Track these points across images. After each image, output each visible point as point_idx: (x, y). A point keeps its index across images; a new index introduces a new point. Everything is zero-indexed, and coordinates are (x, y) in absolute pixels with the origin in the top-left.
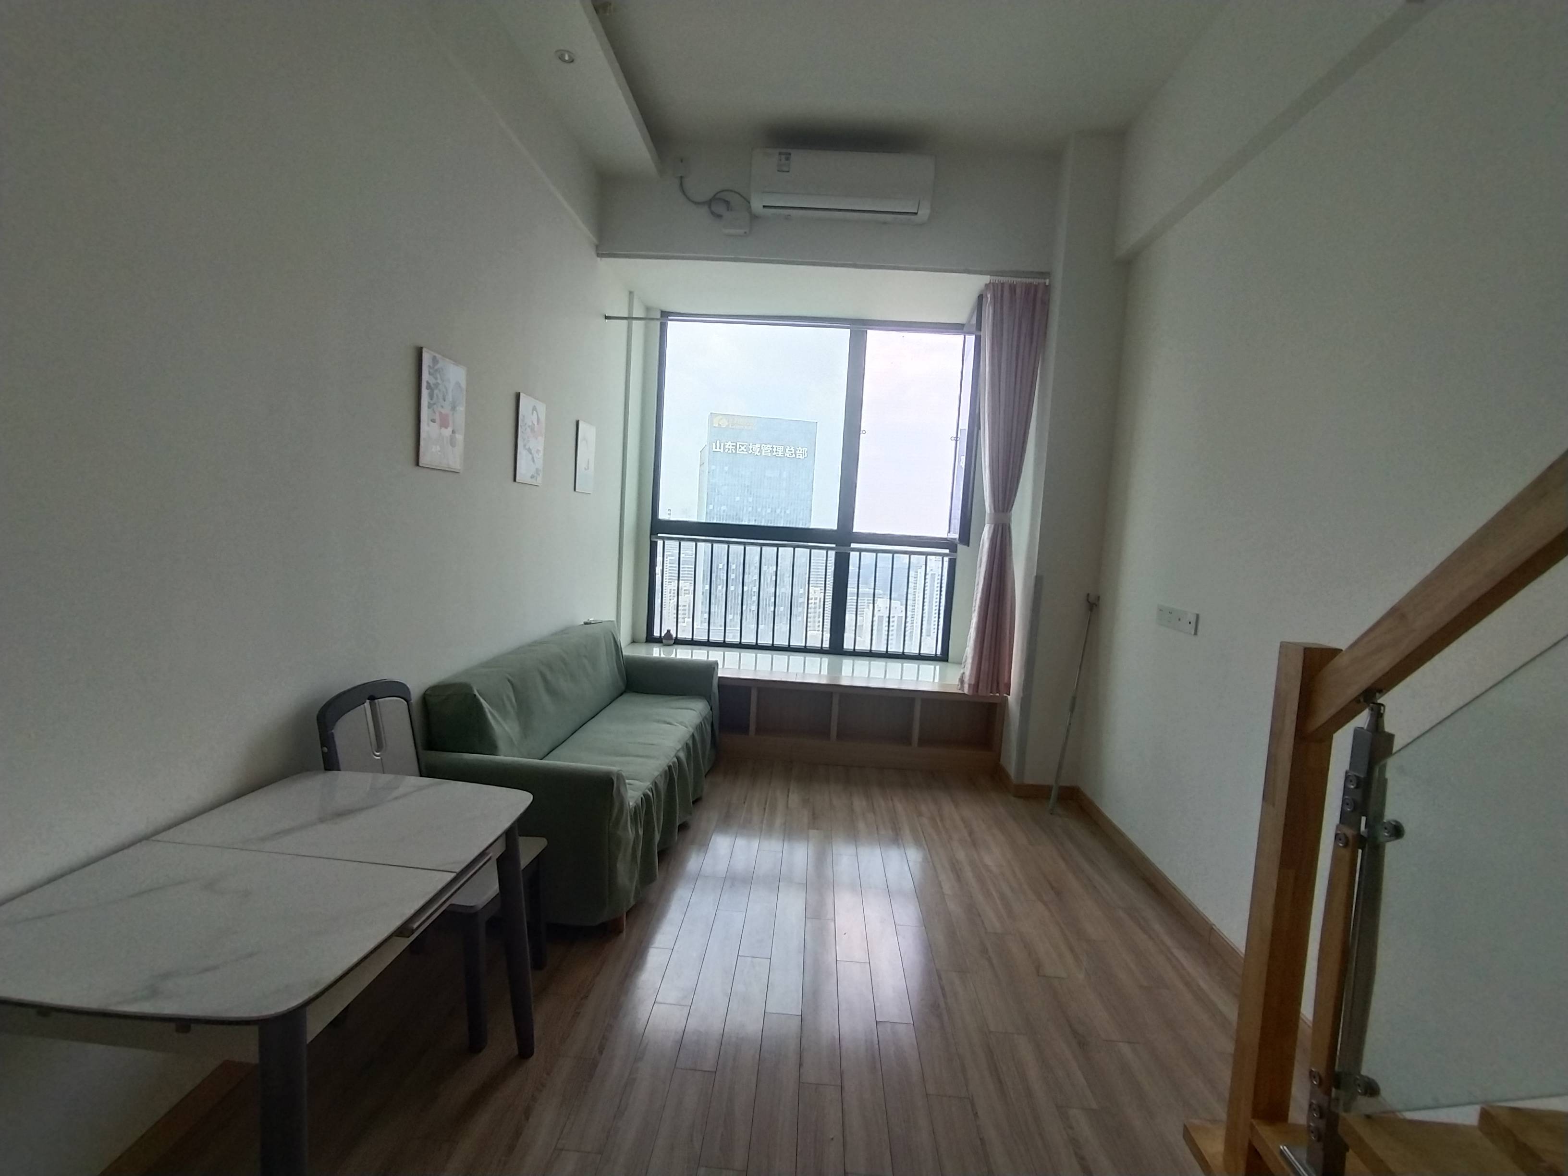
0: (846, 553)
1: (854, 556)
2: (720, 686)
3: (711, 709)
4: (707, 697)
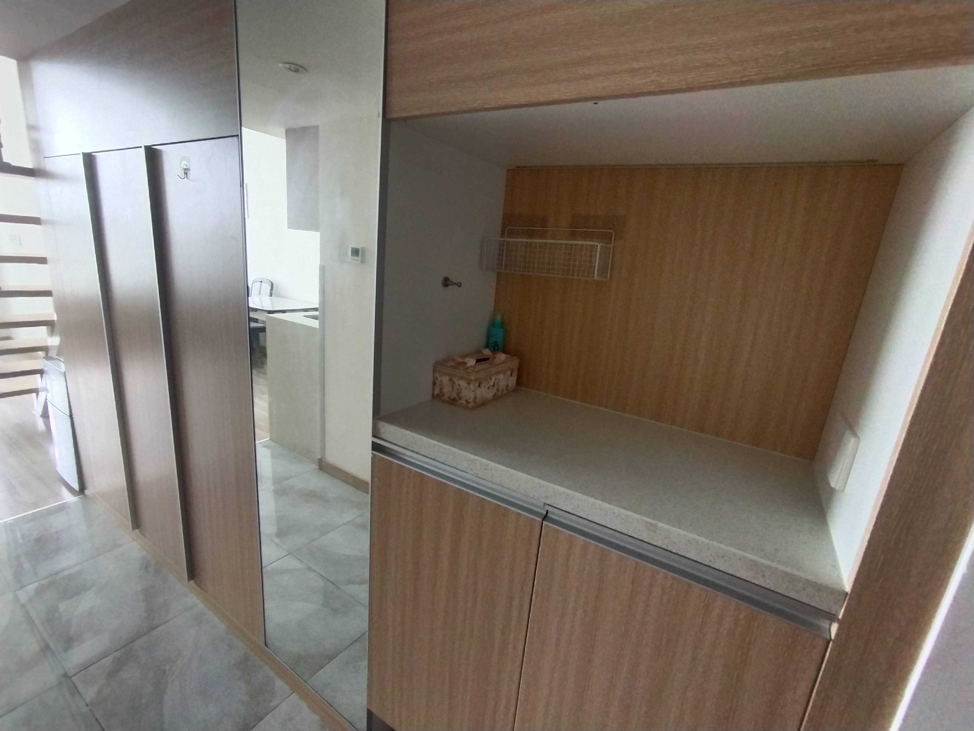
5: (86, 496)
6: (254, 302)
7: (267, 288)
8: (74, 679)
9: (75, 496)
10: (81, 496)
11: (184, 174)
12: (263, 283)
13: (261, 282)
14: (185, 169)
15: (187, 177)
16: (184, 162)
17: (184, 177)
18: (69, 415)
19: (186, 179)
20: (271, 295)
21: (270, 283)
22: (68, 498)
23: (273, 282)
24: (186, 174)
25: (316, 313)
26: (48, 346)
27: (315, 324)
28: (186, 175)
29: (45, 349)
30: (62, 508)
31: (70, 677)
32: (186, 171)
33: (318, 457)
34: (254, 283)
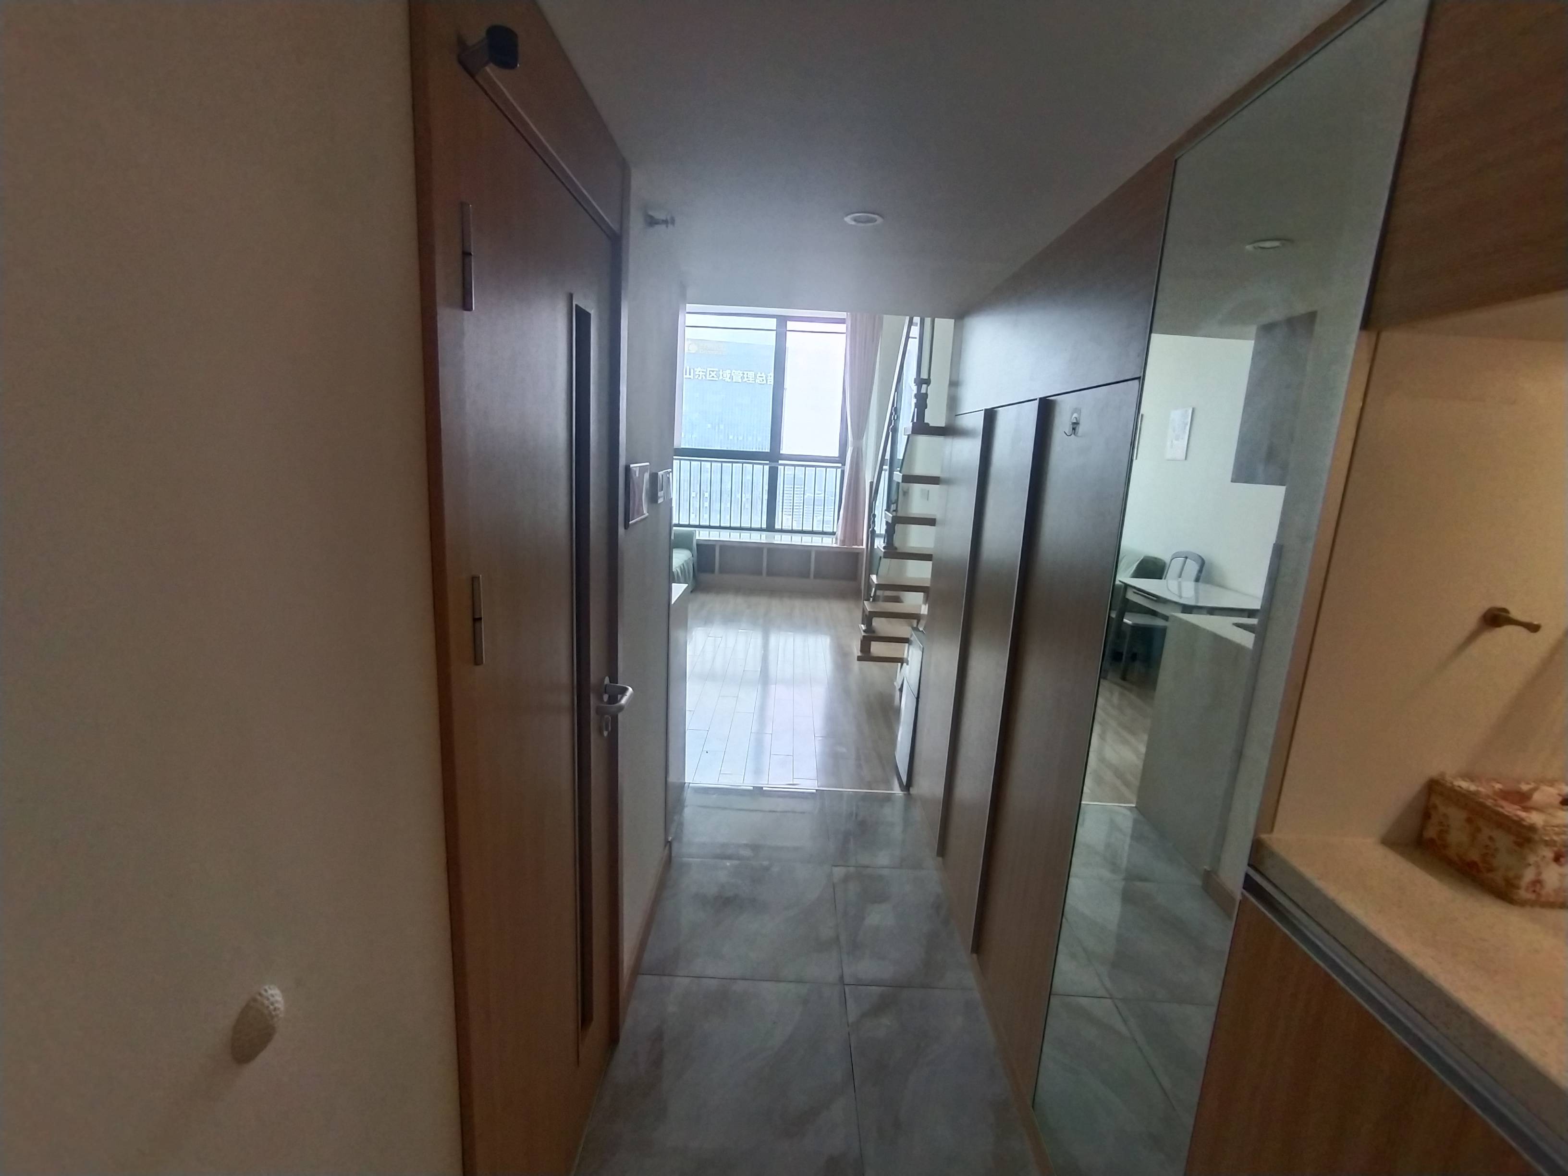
0: (775, 467)
1: (781, 468)
2: (698, 545)
3: (693, 556)
4: (690, 549)
5: (909, 794)
6: (1170, 588)
7: (1192, 568)
8: (847, 989)
9: (902, 791)
10: (905, 793)
11: (1071, 429)
12: (1188, 559)
13: (1186, 558)
14: (1074, 424)
15: (1074, 434)
16: (1075, 415)
17: (1071, 433)
18: (916, 696)
19: (1073, 435)
20: (1197, 580)
21: (1200, 561)
22: (897, 791)
23: (1205, 559)
24: (1074, 429)
25: (1254, 621)
26: (920, 614)
27: (1247, 639)
28: (1073, 431)
29: (917, 617)
30: (888, 798)
31: (844, 985)
32: (1075, 426)
33: (1205, 867)
34: (1174, 558)
